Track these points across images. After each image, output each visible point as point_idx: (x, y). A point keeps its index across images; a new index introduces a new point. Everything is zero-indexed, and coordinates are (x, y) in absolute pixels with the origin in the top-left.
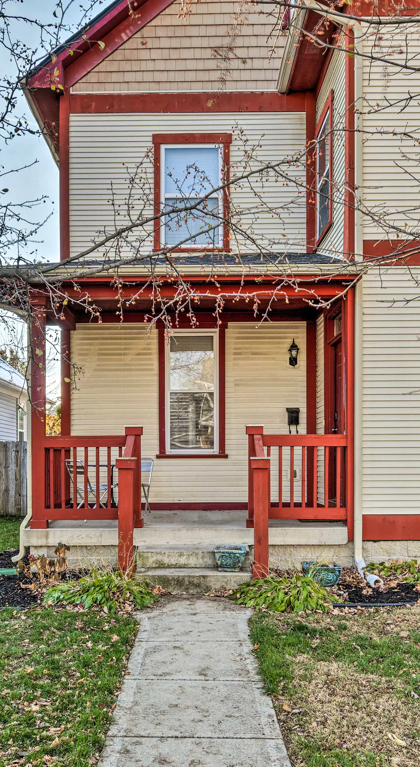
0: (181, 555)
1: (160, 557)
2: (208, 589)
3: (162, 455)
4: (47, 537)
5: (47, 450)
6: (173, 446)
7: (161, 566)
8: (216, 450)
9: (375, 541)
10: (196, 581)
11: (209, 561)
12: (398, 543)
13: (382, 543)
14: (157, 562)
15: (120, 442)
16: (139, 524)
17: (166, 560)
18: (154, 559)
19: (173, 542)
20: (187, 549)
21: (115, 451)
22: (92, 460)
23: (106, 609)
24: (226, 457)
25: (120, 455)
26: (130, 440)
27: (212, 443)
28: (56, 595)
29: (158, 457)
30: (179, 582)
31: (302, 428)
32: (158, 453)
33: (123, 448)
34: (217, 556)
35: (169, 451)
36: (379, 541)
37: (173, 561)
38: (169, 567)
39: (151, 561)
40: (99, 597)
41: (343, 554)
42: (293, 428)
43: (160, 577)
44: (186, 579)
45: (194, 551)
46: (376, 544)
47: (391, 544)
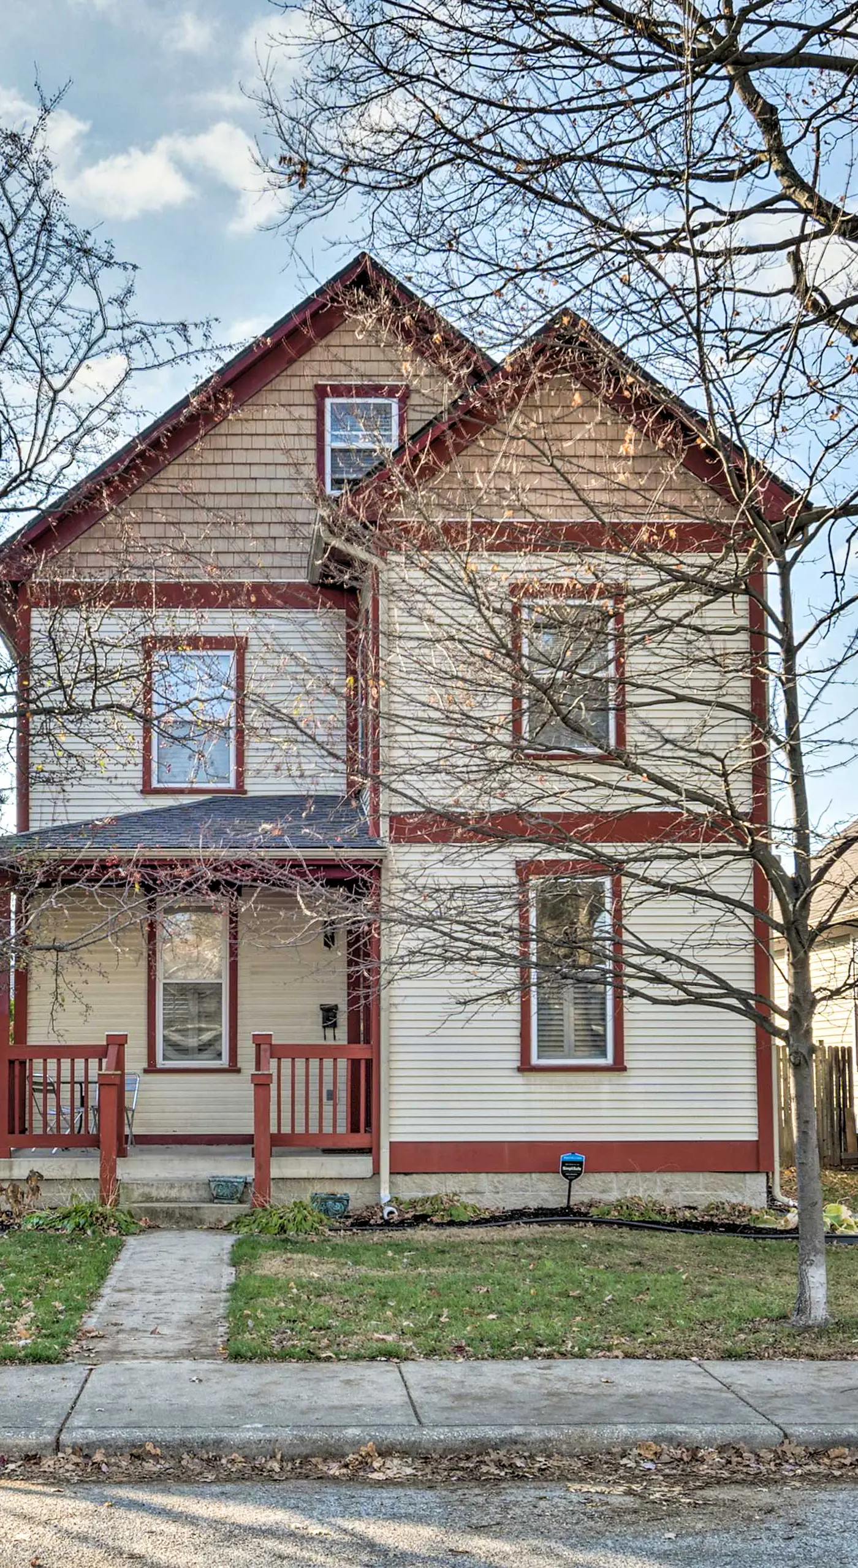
0: (172, 1186)
1: (147, 1190)
2: (201, 1222)
3: (151, 1069)
4: (11, 1169)
5: (12, 1062)
6: (165, 1058)
7: (149, 1199)
8: (224, 1062)
9: (406, 1174)
10: (188, 1214)
11: (204, 1194)
12: (434, 1176)
13: (415, 1176)
14: (143, 1195)
15: (100, 1052)
16: (122, 1153)
17: (154, 1193)
18: (141, 1191)
19: (163, 1175)
20: (179, 1180)
21: (93, 1063)
22: (66, 1075)
23: (89, 1232)
24: (238, 1071)
25: (100, 1069)
26: (113, 1051)
27: (219, 1055)
28: (35, 1221)
29: (146, 1071)
30: (169, 1215)
31: (341, 1035)
32: (145, 1065)
33: (104, 1061)
34: (213, 1185)
35: (160, 1063)
36: (411, 1174)
37: (164, 1195)
38: (157, 1201)
39: (136, 1194)
40: (82, 1221)
41: (368, 1190)
42: (329, 1032)
43: (146, 1209)
44: (177, 1211)
45: (187, 1184)
46: (407, 1178)
47: (426, 1177)
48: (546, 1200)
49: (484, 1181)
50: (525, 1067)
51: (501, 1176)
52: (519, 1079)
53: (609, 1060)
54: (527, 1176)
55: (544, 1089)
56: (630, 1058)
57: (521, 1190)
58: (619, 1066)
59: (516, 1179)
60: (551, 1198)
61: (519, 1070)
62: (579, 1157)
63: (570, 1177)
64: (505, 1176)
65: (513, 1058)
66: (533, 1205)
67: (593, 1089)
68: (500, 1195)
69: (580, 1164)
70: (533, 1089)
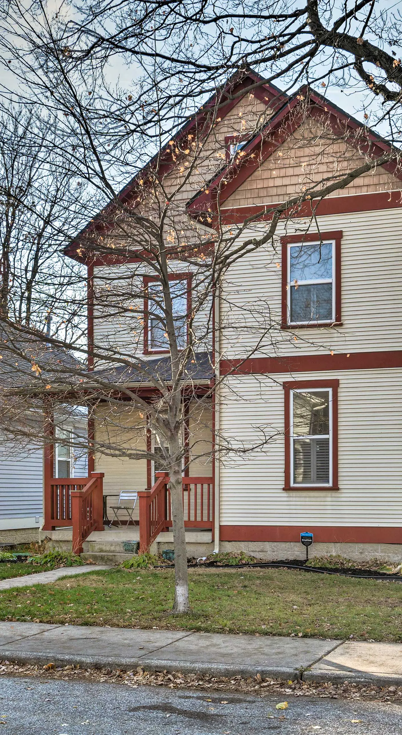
0: (112, 545)
1: (101, 546)
2: (116, 562)
5: (52, 486)
7: (101, 551)
9: (229, 541)
10: (110, 558)
12: (243, 543)
13: (233, 542)
14: (100, 549)
17: (104, 548)
18: (98, 547)
20: (115, 542)
30: (102, 558)
32: (146, 487)
36: (232, 541)
37: (108, 549)
38: (105, 552)
39: (97, 547)
41: (208, 549)
43: (93, 555)
44: (106, 557)
45: (117, 544)
46: (230, 543)
47: (239, 543)
48: (299, 556)
49: (268, 546)
50: (287, 488)
51: (276, 543)
52: (285, 494)
53: (330, 484)
54: (288, 543)
55: (297, 499)
56: (341, 484)
57: (286, 550)
58: (335, 488)
59: (283, 545)
60: (301, 555)
61: (284, 489)
62: (310, 534)
63: (307, 545)
64: (278, 543)
65: (282, 484)
66: (291, 558)
67: (323, 499)
68: (275, 553)
69: (311, 538)
70: (291, 499)
